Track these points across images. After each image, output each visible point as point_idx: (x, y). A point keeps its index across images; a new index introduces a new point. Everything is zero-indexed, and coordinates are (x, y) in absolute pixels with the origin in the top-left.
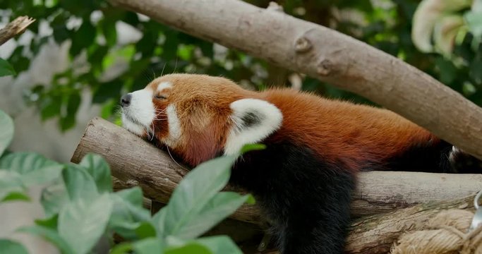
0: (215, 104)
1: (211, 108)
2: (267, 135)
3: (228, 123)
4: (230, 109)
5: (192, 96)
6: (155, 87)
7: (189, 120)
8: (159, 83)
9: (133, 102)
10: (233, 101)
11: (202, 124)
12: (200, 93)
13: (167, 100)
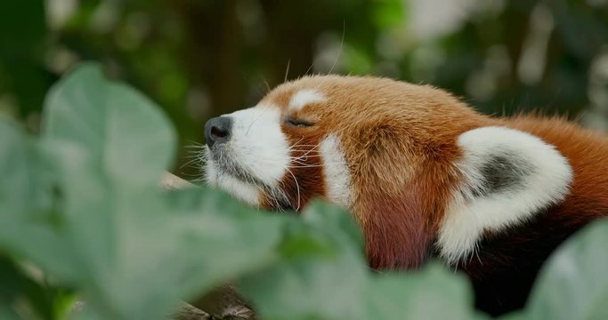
0: (428, 136)
1: (416, 142)
2: (535, 209)
3: (451, 178)
4: (457, 148)
5: (375, 117)
6: (284, 101)
7: (372, 169)
8: (291, 93)
9: (237, 133)
10: (463, 132)
11: (399, 177)
12: (391, 111)
13: (317, 127)
